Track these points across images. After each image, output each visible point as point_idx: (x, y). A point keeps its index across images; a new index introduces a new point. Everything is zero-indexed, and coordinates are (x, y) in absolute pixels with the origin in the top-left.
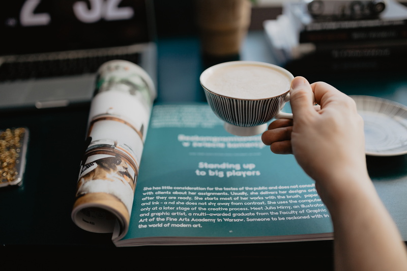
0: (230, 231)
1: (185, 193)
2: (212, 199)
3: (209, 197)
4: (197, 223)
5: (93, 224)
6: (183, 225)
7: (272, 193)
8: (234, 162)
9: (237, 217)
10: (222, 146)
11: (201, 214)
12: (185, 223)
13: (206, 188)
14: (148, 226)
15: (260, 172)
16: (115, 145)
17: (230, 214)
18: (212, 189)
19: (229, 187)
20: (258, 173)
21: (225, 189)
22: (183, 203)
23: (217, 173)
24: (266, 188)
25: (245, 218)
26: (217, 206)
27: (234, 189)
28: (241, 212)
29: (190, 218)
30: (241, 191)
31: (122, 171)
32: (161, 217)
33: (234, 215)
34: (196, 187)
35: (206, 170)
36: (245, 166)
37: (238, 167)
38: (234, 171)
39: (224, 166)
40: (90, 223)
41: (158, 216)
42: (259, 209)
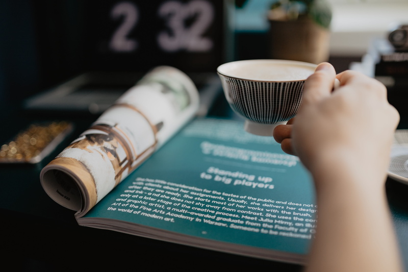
0: (204, 233)
1: (177, 190)
2: (203, 200)
3: (201, 198)
4: (171, 217)
5: (68, 199)
6: (154, 216)
7: (277, 207)
8: (249, 173)
9: (221, 221)
10: (245, 158)
11: (181, 211)
12: (158, 214)
13: (203, 189)
14: (117, 209)
15: (275, 187)
16: (115, 125)
17: (214, 217)
18: (209, 192)
19: (229, 193)
20: (272, 187)
21: (224, 194)
22: (168, 198)
23: (224, 179)
24: (273, 202)
25: (229, 223)
26: (204, 207)
27: (235, 196)
28: (228, 217)
29: (167, 211)
30: (241, 199)
31: (108, 147)
32: (136, 204)
33: (219, 219)
34: (192, 186)
35: (214, 175)
36: (260, 179)
37: (252, 178)
38: (244, 181)
39: (236, 175)
40: (65, 197)
41: (133, 203)
42: (252, 218)
